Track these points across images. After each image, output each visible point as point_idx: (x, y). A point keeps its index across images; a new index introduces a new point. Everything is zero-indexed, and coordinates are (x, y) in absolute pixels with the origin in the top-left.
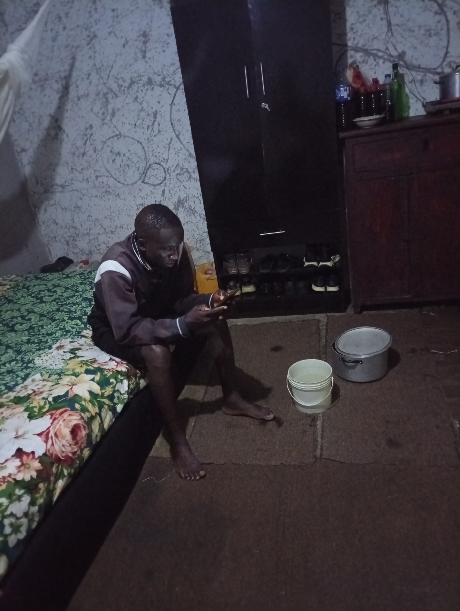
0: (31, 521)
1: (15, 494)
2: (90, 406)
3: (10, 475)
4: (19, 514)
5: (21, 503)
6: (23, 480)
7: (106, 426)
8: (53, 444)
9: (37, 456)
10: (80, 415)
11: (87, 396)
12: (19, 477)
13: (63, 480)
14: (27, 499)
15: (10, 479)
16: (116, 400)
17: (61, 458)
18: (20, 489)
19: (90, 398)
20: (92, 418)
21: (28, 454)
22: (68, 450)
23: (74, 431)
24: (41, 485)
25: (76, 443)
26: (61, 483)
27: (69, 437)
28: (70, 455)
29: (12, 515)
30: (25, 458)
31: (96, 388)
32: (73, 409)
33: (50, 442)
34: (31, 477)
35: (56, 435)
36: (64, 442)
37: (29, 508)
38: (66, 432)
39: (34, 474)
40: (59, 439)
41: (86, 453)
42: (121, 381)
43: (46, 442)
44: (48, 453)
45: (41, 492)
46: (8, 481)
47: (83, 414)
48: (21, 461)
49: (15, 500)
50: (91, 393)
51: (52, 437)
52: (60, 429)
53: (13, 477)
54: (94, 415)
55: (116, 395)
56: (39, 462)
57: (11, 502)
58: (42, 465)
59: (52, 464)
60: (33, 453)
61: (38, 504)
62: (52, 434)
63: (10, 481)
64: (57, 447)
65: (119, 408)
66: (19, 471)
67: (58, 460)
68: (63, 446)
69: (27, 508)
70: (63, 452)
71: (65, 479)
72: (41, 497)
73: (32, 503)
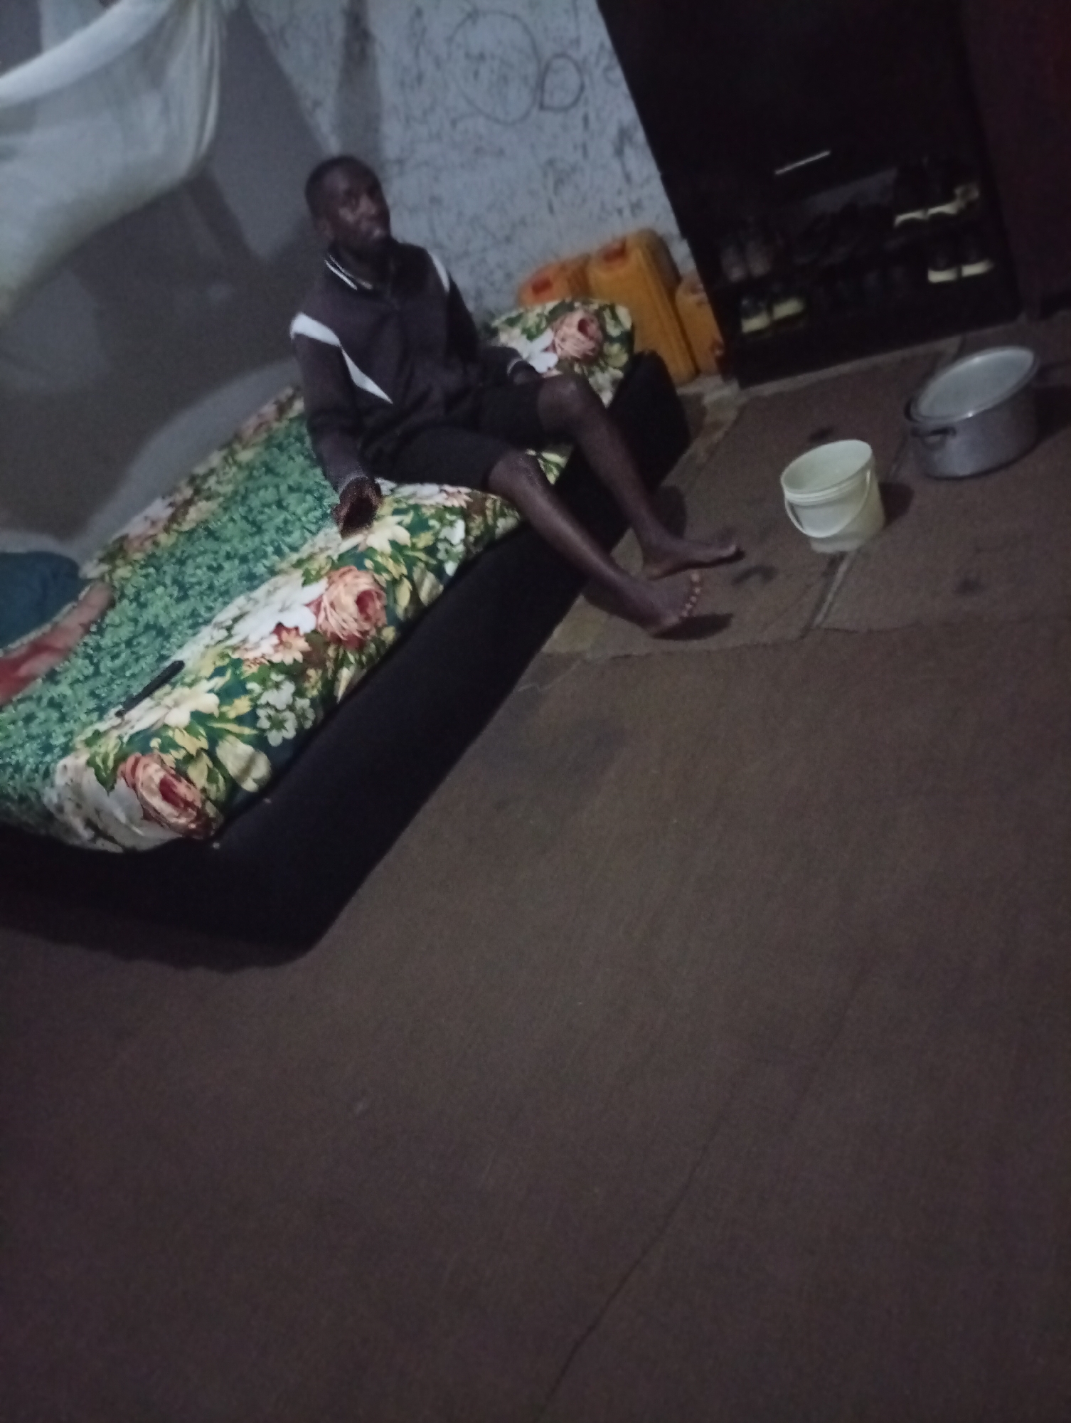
0: (301, 717)
1: (271, 680)
2: (390, 564)
3: (263, 656)
4: (281, 706)
5: (281, 692)
6: (282, 663)
7: (424, 595)
8: (326, 618)
9: (302, 632)
10: (373, 577)
11: (388, 549)
12: (276, 659)
13: (348, 668)
14: (289, 688)
15: (263, 660)
16: (441, 555)
17: (342, 637)
18: (277, 674)
19: (392, 552)
20: (395, 583)
21: (288, 630)
22: (353, 627)
23: (362, 601)
24: (311, 672)
25: (368, 618)
26: (346, 674)
27: (353, 608)
28: (357, 634)
29: (268, 705)
30: (284, 634)
31: (404, 536)
32: (361, 567)
33: (322, 615)
34: (295, 660)
35: (332, 605)
36: (345, 616)
37: (294, 700)
38: (349, 602)
39: (299, 657)
40: (337, 610)
41: (389, 634)
42: (451, 524)
43: (317, 613)
44: (319, 630)
45: (313, 680)
46: (261, 663)
47: (377, 576)
48: (280, 638)
49: (271, 687)
50: (394, 544)
51: (325, 609)
52: (338, 598)
53: (267, 658)
54: (397, 577)
55: (441, 546)
56: (307, 641)
57: (265, 688)
58: (310, 645)
59: (327, 644)
60: (297, 629)
61: (310, 696)
62: (325, 603)
63: (264, 664)
64: (332, 621)
65: (450, 568)
66: (276, 651)
67: (337, 640)
68: (344, 621)
69: (291, 700)
70: (344, 629)
71: (353, 668)
72: (313, 687)
73: (299, 693)
